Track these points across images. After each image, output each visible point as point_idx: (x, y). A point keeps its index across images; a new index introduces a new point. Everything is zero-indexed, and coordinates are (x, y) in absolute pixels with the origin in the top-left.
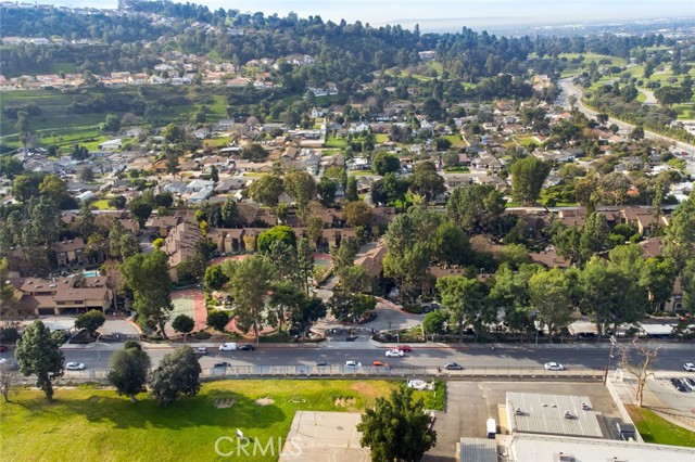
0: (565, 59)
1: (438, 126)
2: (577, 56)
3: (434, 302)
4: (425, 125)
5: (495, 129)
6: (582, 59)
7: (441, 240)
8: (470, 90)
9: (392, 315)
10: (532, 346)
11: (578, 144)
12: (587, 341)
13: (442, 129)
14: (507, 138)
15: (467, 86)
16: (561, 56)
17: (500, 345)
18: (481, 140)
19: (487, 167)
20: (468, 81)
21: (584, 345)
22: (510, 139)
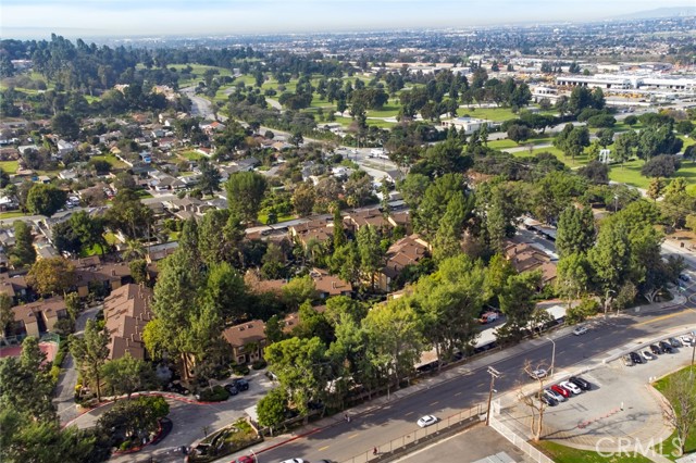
0: (174, 70)
1: (81, 146)
2: (185, 67)
3: (233, 376)
4: (62, 145)
5: (149, 144)
6: (190, 69)
7: (216, 292)
8: (95, 103)
9: (191, 414)
10: (384, 399)
11: (249, 154)
12: (431, 375)
13: (88, 150)
14: (168, 154)
15: (90, 100)
16: (169, 67)
17: (351, 412)
18: (141, 158)
19: (170, 188)
20: (88, 94)
21: (431, 381)
22: (173, 155)
